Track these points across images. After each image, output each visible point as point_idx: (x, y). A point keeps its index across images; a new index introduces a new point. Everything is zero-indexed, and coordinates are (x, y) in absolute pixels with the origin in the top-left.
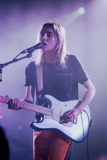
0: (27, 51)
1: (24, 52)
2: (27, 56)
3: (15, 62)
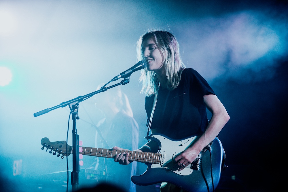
0: (120, 76)
1: (116, 78)
2: (122, 82)
3: (103, 91)
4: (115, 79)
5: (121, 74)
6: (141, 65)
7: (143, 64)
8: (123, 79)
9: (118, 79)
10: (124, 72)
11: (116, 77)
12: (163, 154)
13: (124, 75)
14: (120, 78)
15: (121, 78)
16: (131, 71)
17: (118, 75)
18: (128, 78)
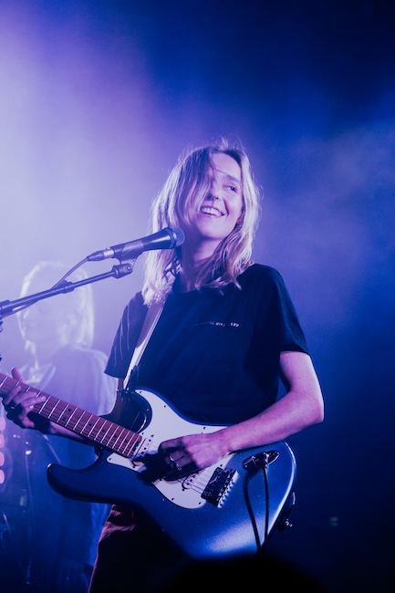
0: (112, 252)
1: (100, 255)
2: (113, 270)
3: (65, 292)
4: (97, 257)
5: (113, 248)
6: (168, 238)
7: (175, 236)
8: (116, 262)
9: (103, 258)
10: (122, 246)
11: (102, 252)
12: (147, 440)
13: (120, 253)
14: (108, 257)
15: (113, 257)
16: (141, 245)
17: (107, 250)
18: (130, 262)
